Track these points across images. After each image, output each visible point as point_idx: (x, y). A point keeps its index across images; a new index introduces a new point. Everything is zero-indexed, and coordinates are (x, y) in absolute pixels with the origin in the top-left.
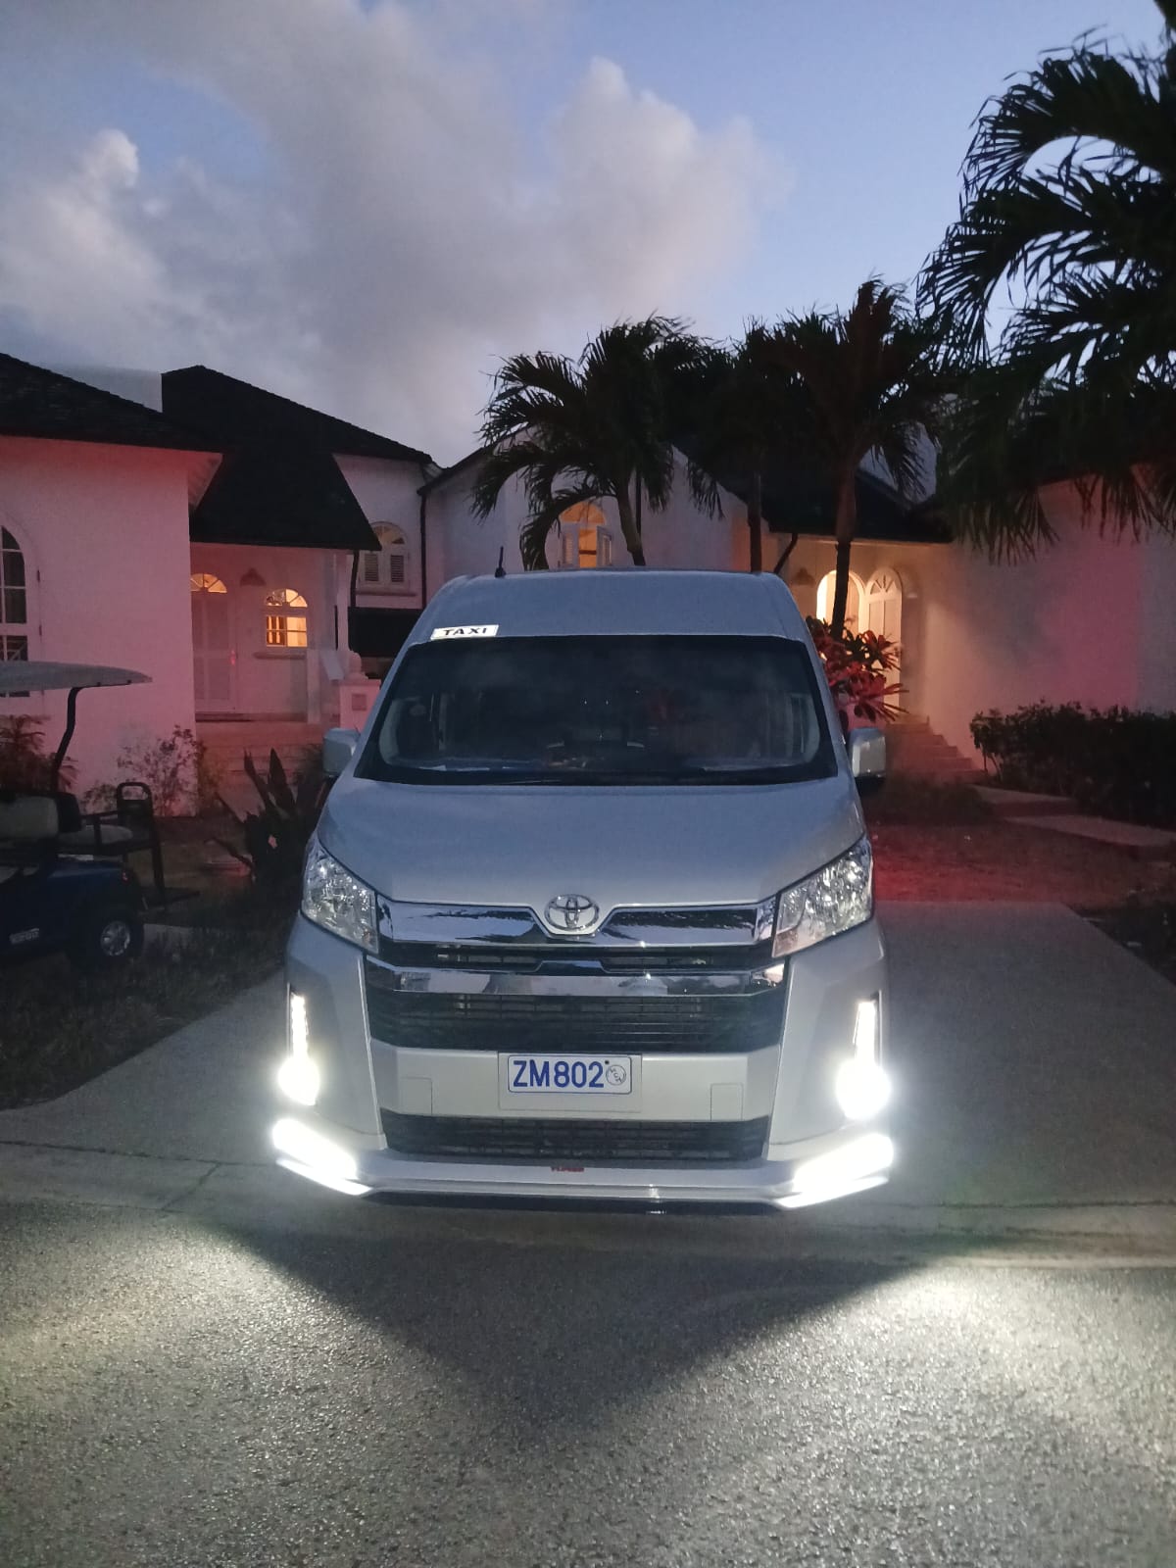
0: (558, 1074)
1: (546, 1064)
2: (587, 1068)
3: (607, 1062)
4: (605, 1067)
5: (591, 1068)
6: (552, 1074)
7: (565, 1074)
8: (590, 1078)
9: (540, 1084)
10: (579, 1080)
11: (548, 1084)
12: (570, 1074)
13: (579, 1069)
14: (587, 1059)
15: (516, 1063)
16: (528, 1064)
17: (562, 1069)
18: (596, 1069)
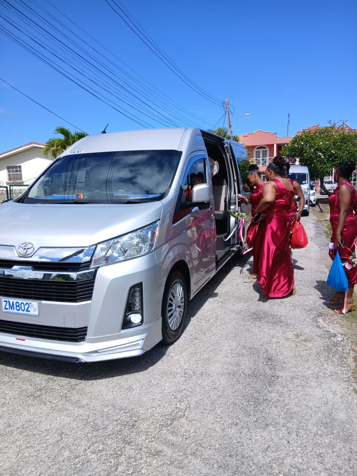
0: (17, 306)
1: (13, 302)
2: (25, 305)
3: (30, 303)
4: (30, 305)
5: (26, 305)
6: (15, 306)
7: (18, 306)
8: (26, 309)
9: (12, 309)
10: (23, 309)
11: (14, 310)
12: (20, 306)
13: (22, 305)
14: (25, 301)
15: (5, 301)
16: (8, 302)
17: (18, 304)
18: (27, 305)
